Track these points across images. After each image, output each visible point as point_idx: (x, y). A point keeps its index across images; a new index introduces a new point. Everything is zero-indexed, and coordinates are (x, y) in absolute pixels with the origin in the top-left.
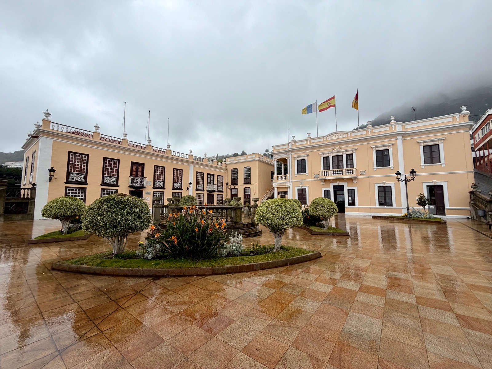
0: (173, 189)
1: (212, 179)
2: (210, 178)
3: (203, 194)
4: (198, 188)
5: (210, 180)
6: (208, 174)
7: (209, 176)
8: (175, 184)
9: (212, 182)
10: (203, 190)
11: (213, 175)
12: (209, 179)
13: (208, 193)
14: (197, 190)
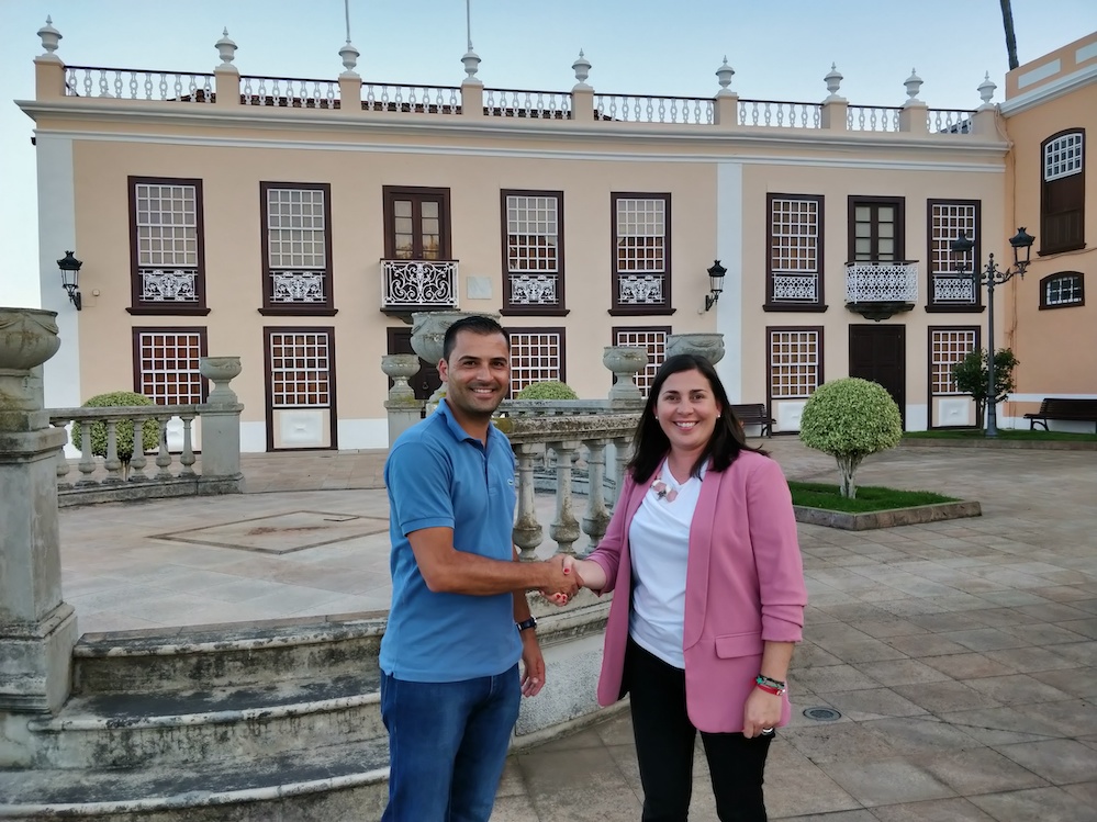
0: (613, 313)
1: (886, 231)
2: (874, 223)
3: (821, 330)
4: (779, 292)
5: (874, 239)
6: (855, 202)
7: (863, 214)
8: (625, 283)
9: (886, 247)
10: (820, 307)
11: (898, 204)
12: (863, 230)
13: (860, 320)
14: (770, 307)
